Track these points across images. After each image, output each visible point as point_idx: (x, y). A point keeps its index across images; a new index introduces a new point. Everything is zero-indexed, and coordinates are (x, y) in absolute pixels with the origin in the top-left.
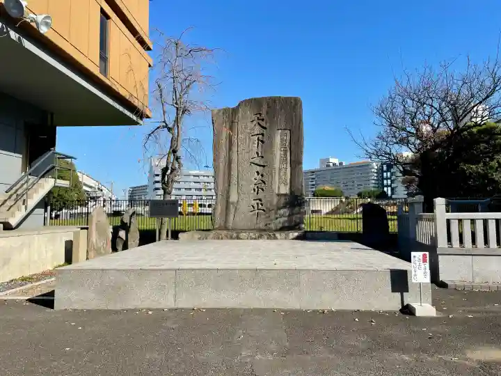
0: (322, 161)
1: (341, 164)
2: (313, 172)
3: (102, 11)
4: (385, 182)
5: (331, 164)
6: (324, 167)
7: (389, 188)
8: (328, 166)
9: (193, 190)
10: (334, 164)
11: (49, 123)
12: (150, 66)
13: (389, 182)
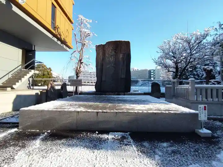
1: (138, 70)
3: (52, 3)
4: (152, 76)
5: (135, 70)
7: (153, 78)
8: (134, 70)
9: (89, 78)
10: (136, 70)
11: (33, 49)
12: (73, 30)
13: (153, 76)
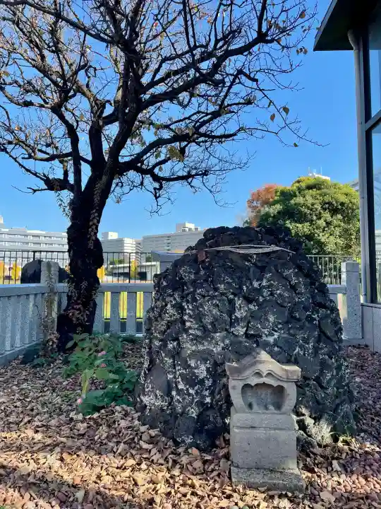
0: (178, 226)
1: (196, 229)
2: (169, 237)
5: (187, 229)
6: (180, 231)
8: (184, 231)
10: (190, 229)
